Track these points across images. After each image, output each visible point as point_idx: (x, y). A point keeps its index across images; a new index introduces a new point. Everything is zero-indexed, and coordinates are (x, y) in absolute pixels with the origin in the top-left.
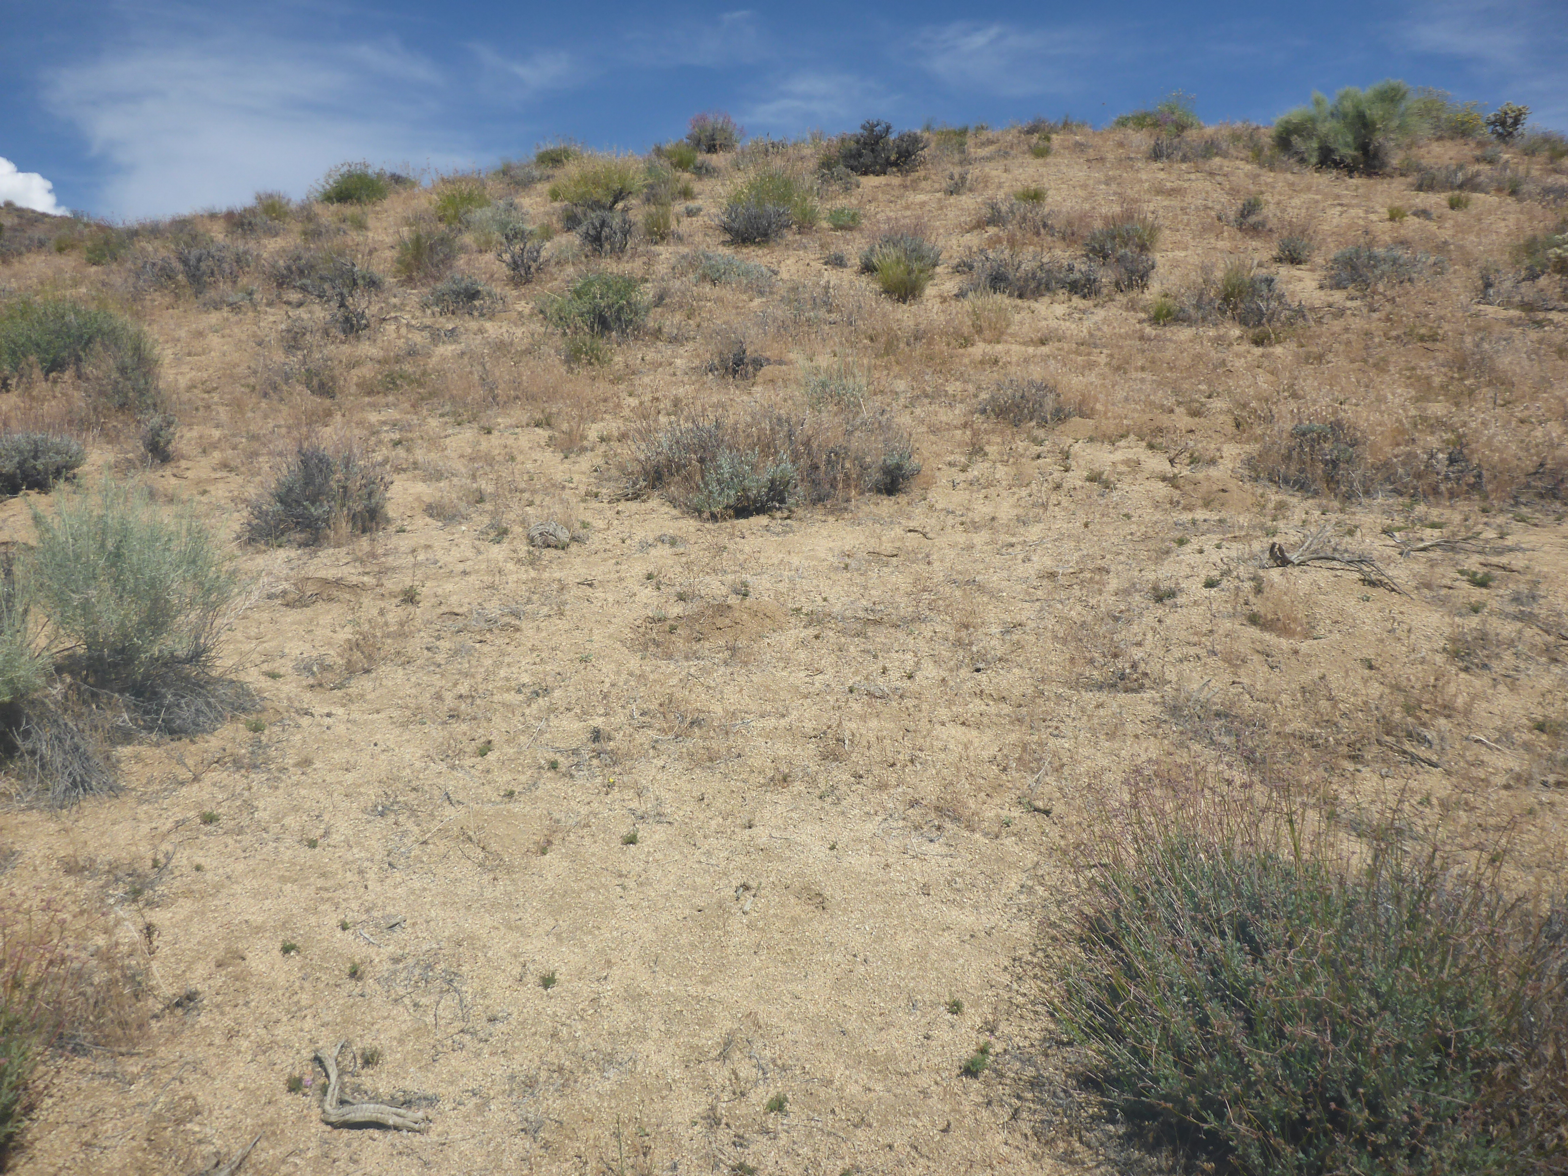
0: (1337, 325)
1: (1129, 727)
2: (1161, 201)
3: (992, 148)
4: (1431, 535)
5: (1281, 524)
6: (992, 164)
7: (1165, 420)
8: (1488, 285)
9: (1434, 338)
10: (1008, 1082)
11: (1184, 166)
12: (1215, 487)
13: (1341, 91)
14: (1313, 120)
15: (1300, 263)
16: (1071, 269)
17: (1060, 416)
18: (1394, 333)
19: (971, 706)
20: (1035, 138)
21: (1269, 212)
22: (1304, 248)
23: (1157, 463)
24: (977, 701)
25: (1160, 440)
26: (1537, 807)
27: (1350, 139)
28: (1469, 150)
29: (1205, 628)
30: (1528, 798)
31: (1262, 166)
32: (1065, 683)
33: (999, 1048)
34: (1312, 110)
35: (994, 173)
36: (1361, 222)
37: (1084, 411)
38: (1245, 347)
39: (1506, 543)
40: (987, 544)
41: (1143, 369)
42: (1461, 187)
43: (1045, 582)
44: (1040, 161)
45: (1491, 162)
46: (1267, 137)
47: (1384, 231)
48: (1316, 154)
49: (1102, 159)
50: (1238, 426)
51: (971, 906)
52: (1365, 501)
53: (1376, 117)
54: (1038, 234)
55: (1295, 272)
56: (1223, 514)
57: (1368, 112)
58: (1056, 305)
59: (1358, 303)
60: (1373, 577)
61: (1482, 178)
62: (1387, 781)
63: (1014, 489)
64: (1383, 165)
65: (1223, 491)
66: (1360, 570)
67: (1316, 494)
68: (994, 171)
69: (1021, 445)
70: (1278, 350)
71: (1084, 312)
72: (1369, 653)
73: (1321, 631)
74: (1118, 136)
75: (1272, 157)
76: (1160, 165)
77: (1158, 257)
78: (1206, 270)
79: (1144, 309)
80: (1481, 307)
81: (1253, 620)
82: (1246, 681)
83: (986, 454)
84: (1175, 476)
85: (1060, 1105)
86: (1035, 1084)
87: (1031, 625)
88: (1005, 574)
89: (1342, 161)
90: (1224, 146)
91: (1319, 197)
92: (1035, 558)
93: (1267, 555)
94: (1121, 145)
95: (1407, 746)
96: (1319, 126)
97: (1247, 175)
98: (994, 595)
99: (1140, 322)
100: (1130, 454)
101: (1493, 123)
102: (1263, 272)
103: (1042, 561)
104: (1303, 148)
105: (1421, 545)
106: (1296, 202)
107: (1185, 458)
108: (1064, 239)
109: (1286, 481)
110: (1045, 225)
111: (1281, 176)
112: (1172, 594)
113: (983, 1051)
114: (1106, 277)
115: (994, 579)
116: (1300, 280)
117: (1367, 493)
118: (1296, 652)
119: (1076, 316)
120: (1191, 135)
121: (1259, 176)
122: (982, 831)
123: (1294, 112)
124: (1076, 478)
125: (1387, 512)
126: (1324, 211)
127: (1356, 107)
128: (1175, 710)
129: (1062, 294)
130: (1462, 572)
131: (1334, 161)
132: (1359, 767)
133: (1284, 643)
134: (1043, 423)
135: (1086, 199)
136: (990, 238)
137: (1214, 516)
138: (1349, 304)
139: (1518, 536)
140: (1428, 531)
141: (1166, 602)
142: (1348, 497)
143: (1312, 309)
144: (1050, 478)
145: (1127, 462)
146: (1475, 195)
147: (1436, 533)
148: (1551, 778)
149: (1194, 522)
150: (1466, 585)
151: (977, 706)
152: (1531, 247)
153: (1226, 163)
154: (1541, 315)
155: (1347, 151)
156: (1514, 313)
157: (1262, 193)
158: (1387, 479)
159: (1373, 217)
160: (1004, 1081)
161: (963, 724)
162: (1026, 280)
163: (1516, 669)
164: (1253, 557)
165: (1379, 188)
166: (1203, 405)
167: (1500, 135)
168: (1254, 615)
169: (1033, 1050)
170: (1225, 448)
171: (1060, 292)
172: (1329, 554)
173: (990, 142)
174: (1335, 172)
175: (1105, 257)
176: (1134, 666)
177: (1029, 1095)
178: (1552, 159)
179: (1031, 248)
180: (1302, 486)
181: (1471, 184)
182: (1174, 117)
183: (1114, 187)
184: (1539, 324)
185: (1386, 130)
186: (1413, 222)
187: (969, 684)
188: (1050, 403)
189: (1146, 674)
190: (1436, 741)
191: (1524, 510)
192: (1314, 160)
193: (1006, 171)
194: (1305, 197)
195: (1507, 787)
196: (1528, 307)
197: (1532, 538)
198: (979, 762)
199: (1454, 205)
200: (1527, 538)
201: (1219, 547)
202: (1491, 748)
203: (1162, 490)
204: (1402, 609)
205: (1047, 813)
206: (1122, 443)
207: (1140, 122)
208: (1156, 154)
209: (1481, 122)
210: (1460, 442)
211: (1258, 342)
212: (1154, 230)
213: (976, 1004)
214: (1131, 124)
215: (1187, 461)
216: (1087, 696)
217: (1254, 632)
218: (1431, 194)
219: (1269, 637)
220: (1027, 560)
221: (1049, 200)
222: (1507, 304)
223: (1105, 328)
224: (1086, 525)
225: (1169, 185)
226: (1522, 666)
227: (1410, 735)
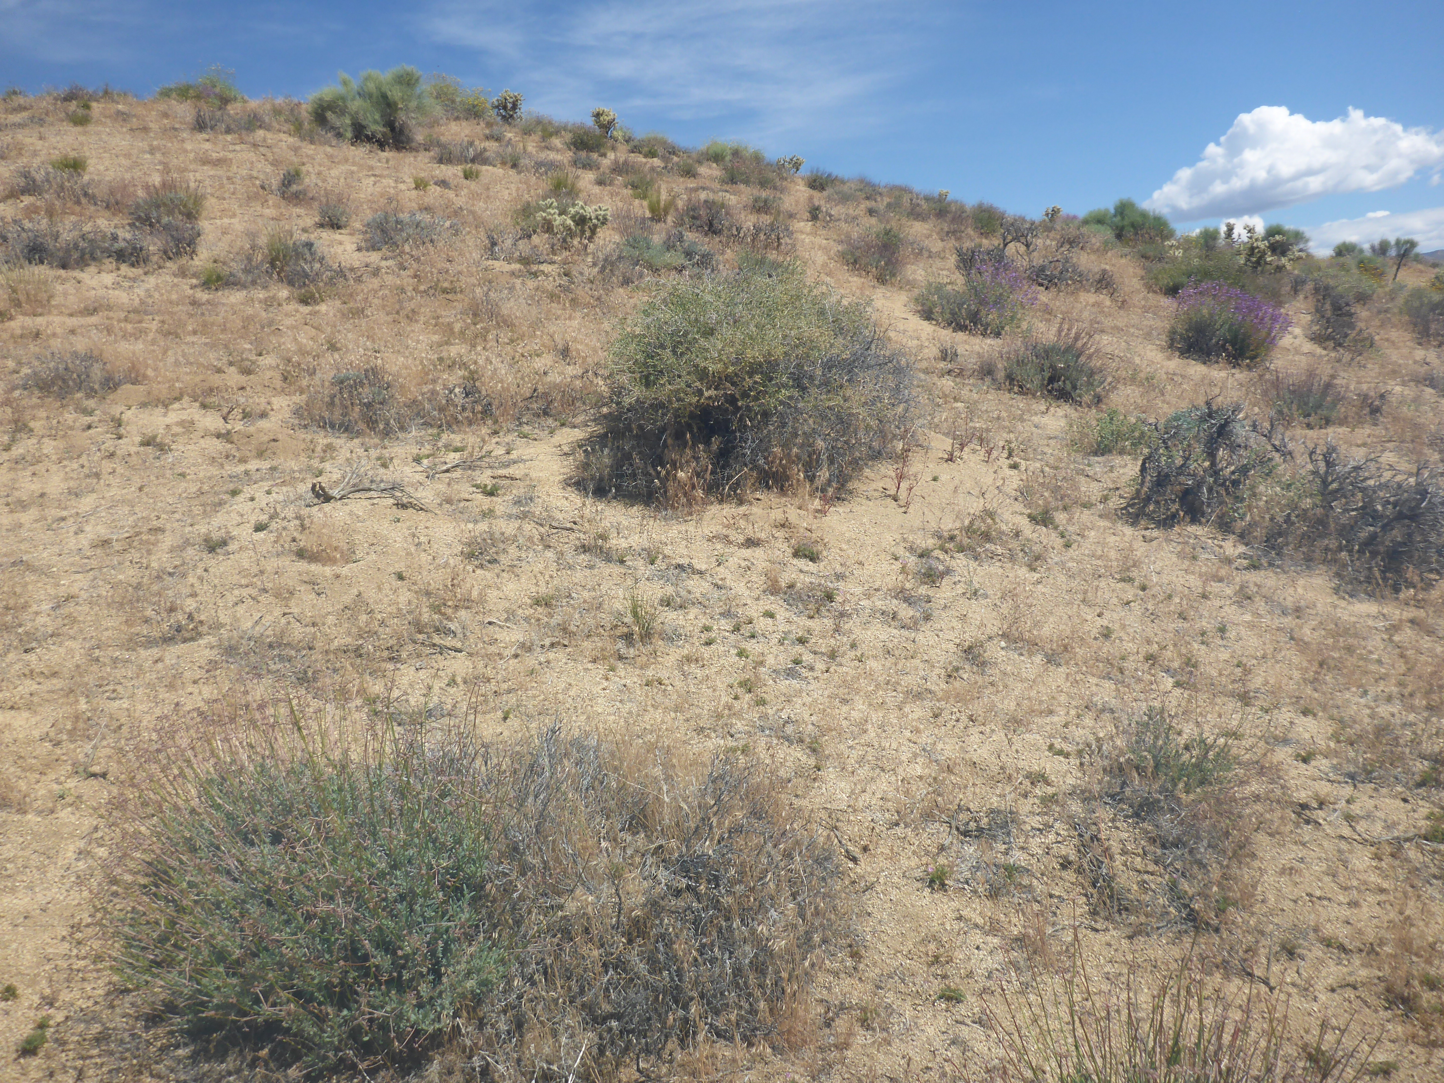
0: (375, 283)
1: (187, 675)
2: (208, 171)
3: (25, 114)
4: (453, 458)
5: (327, 466)
6: (27, 131)
7: (216, 380)
8: (494, 244)
9: (453, 291)
10: (72, 1047)
11: (229, 138)
12: (266, 438)
13: (363, 74)
14: (343, 99)
15: (339, 228)
16: (115, 238)
17: (111, 384)
18: (422, 288)
19: (20, 688)
20: (73, 106)
21: (310, 181)
22: (342, 214)
23: (212, 421)
24: (28, 682)
25: (213, 399)
26: (537, 667)
27: (377, 117)
28: (480, 129)
29: (255, 570)
30: (530, 661)
31: (302, 138)
32: (121, 647)
33: (60, 1017)
34: (340, 89)
35: (28, 140)
36: (392, 191)
37: (135, 377)
38: (293, 306)
39: (512, 457)
40: (36, 521)
41: (195, 332)
42: (473, 161)
43: (99, 551)
44: (79, 129)
45: (498, 139)
46: (305, 111)
47: (410, 197)
48: (350, 129)
49: (145, 129)
50: (286, 379)
51: (25, 887)
52: (401, 435)
53: (396, 98)
54: (78, 202)
55: (337, 236)
56: (274, 463)
57: (389, 93)
58: (104, 275)
59: (390, 263)
60: (405, 500)
61: (487, 154)
62: (421, 673)
63: (65, 463)
64: (409, 140)
65: (274, 440)
66: (393, 496)
67: (359, 434)
68: (28, 138)
69: (70, 416)
70: (323, 308)
71: (134, 280)
72: (400, 567)
73: (359, 554)
74: (162, 107)
75: (311, 131)
76: (205, 136)
77: (204, 224)
78: (252, 236)
79: (195, 275)
80: (490, 262)
81: (301, 554)
82: (296, 610)
83: (31, 430)
84: (229, 432)
85: (127, 1050)
86: (100, 1039)
87: (84, 595)
88: (56, 549)
89: (374, 136)
90: (267, 119)
91: (355, 168)
92: (88, 528)
93: (310, 494)
94: (166, 115)
95: (437, 640)
96: (349, 104)
97: (288, 147)
98: (43, 572)
99: (193, 287)
100: (184, 416)
101: (497, 107)
102: (304, 237)
103: (94, 530)
104: (338, 124)
105: (445, 468)
106: (334, 172)
107: (237, 413)
108: (108, 207)
109: (332, 426)
110: (86, 194)
111: (321, 149)
112: (224, 543)
113: (42, 1026)
114: (153, 245)
115: (44, 556)
116: (341, 243)
117: (402, 428)
118: (338, 576)
119: (126, 284)
120: (232, 109)
121: (300, 148)
122: (35, 810)
123: (327, 91)
124: (130, 444)
125: (420, 443)
126: (359, 180)
127: (379, 88)
128: (230, 651)
129: (109, 263)
130: (477, 486)
131: (367, 136)
132: (398, 665)
133: (328, 571)
134: (91, 393)
135: (130, 169)
136: (27, 208)
137: (265, 465)
138: (384, 263)
139: (523, 450)
140: (452, 455)
141: (218, 551)
142: (387, 433)
143: (352, 269)
144: (103, 447)
145: (181, 423)
146: (484, 168)
147: (457, 455)
148: (547, 642)
149: (247, 473)
150: (480, 496)
151: (29, 686)
152: (526, 211)
153: (269, 135)
154: (534, 268)
155: (377, 128)
156: (516, 266)
157: (304, 164)
158: (418, 414)
159: (402, 186)
160: (67, 1047)
161: (12, 708)
162: (68, 251)
163: (519, 559)
164: (300, 497)
165: (407, 161)
166: (253, 363)
167: (504, 117)
168: (301, 550)
169: (98, 1008)
170: (274, 400)
171: (107, 261)
172: (367, 485)
173: (22, 108)
174: (368, 146)
175: (151, 225)
176: (190, 617)
177: (95, 1052)
178: (544, 139)
179: (73, 218)
180: (347, 428)
181: (480, 158)
182: (217, 90)
183: (158, 156)
184: (535, 275)
185: (407, 109)
186: (434, 190)
187: (17, 667)
188: (97, 372)
189: (201, 622)
190: (459, 631)
191: (526, 429)
192: (349, 135)
193: (41, 138)
194: (344, 168)
195: (516, 656)
196: (525, 261)
197: (532, 450)
198: (29, 742)
199: (468, 176)
200: (527, 451)
201: (269, 493)
202: (500, 627)
203: (217, 446)
204: (428, 524)
205: (104, 775)
206: (176, 405)
207: (183, 93)
208: (200, 125)
209: (488, 106)
210: (473, 377)
211: (304, 301)
212: (198, 200)
213: (33, 982)
214: (174, 95)
215: (240, 417)
216: (143, 653)
217: (303, 565)
218: (450, 167)
219: (314, 567)
220: (80, 531)
221: (91, 169)
222: (509, 260)
223: (156, 295)
224: (140, 489)
225: (214, 155)
226: (524, 556)
227: (437, 630)
